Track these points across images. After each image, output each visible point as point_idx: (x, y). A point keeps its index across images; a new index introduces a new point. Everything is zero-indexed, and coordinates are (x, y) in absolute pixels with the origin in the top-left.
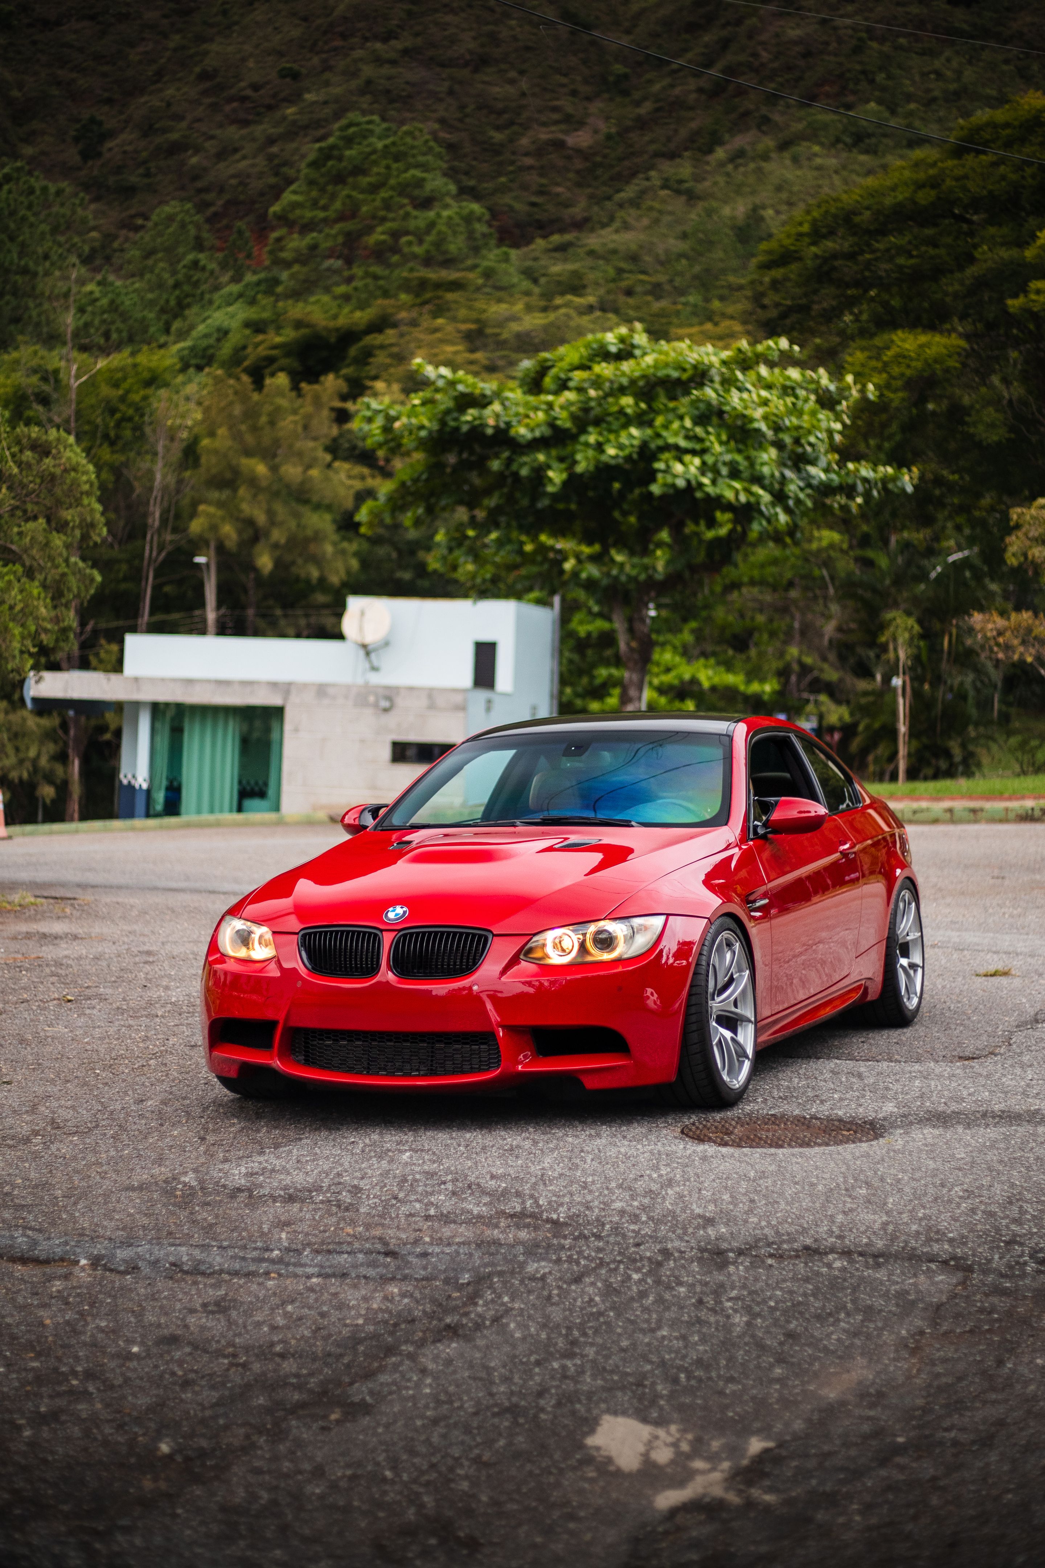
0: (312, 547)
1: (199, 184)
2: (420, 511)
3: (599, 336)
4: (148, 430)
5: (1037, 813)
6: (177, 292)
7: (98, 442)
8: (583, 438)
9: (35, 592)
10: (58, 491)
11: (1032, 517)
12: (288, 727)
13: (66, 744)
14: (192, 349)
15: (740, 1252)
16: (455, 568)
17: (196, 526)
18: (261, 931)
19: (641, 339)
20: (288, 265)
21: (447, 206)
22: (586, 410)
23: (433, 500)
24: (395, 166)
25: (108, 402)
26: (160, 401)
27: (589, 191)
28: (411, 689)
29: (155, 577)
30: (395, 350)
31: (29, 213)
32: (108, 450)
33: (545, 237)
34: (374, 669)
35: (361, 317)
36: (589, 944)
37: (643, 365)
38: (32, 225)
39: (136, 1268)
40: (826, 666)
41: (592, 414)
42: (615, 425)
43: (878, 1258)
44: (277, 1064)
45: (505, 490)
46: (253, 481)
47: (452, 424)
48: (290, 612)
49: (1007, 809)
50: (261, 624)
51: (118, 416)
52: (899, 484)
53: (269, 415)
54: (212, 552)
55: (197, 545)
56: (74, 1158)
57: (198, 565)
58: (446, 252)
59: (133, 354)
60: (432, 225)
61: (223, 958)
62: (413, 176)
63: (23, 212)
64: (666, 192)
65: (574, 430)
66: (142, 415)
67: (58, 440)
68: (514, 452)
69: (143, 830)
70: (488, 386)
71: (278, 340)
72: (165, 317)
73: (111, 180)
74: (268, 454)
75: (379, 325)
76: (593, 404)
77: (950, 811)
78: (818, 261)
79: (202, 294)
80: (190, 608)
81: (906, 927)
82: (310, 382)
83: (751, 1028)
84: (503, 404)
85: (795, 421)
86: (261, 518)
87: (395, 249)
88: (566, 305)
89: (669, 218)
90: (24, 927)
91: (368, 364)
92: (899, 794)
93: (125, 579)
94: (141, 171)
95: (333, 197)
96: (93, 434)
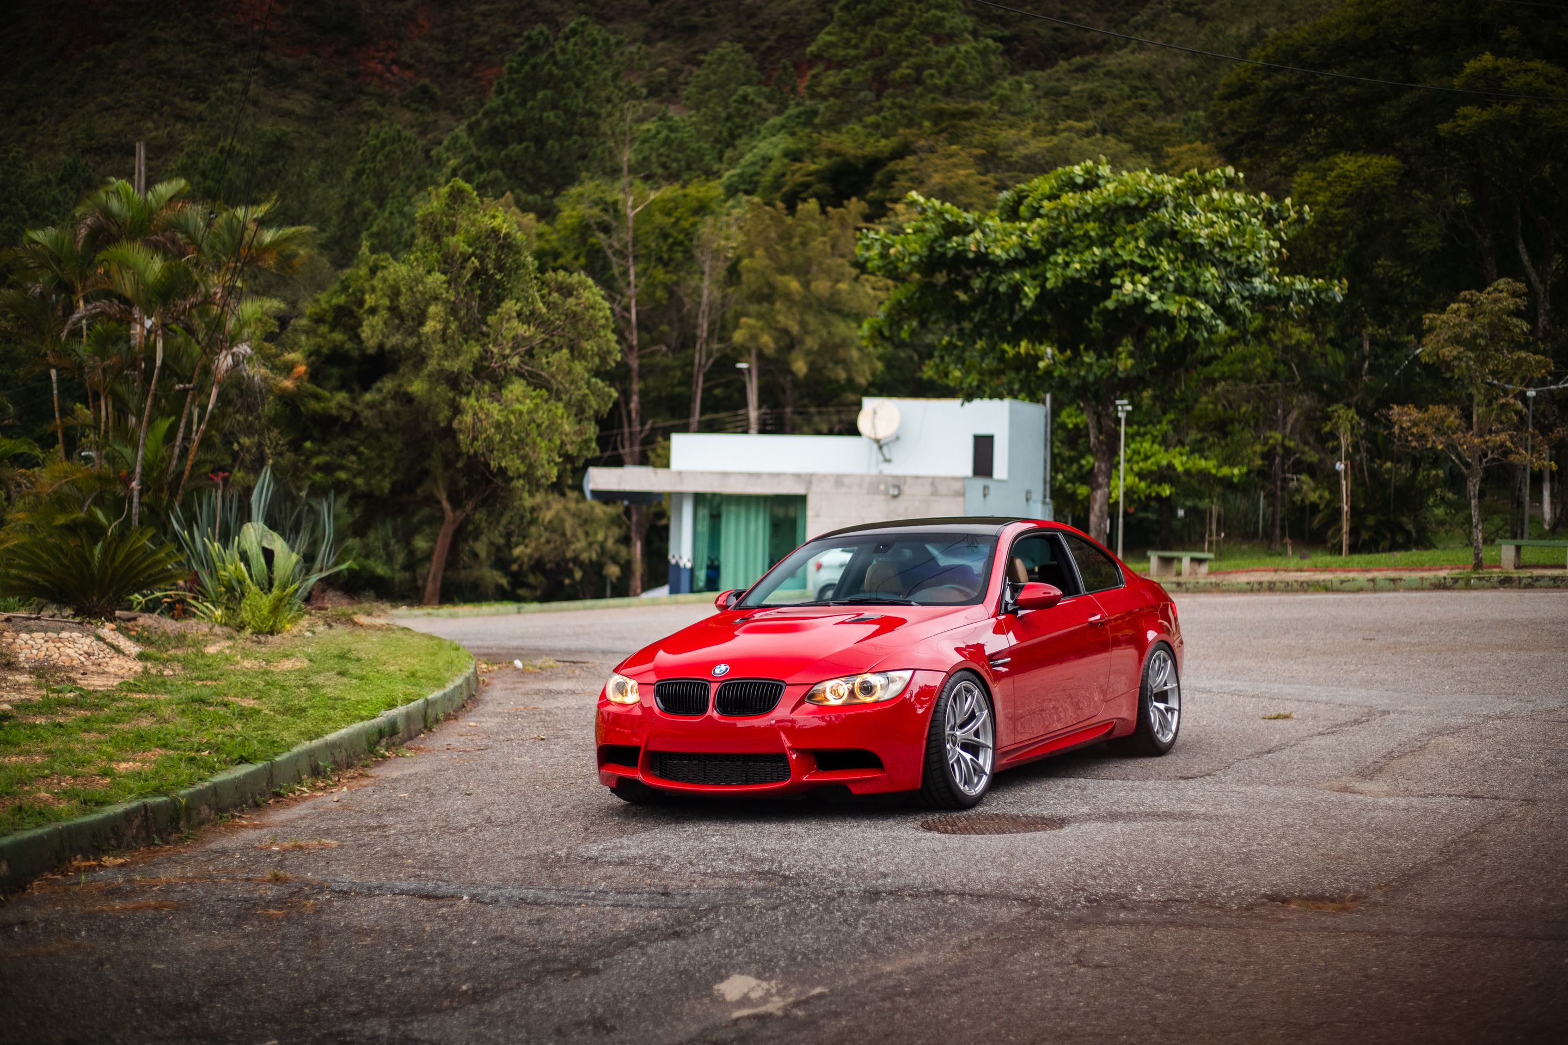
0: (842, 353)
1: (754, 22)
2: (915, 324)
3: (1068, 169)
4: (697, 253)
5: (1449, 582)
6: (729, 124)
7: (653, 264)
8: (1052, 259)
9: (560, 412)
10: (580, 326)
11: (1443, 322)
12: (810, 512)
13: (629, 528)
14: (740, 176)
15: (891, 893)
16: (946, 375)
17: (738, 336)
18: (632, 683)
19: (1105, 170)
20: (824, 98)
21: (965, 41)
22: (1055, 235)
23: (925, 316)
24: (917, 7)
25: (662, 229)
26: (706, 228)
27: (1107, 15)
28: (917, 478)
29: (705, 381)
30: (916, 174)
31: (592, 63)
32: (662, 271)
33: (1067, 59)
34: (887, 461)
35: (886, 145)
36: (857, 691)
37: (1105, 193)
38: (595, 73)
39: (497, 901)
40: (1307, 449)
41: (1060, 238)
42: (1081, 246)
43: (980, 897)
44: (640, 777)
45: (987, 306)
46: (788, 296)
47: (939, 249)
48: (824, 409)
49: (1422, 579)
50: (798, 419)
51: (670, 240)
52: (1330, 294)
53: (801, 236)
54: (753, 358)
55: (740, 352)
56: (492, 841)
57: (740, 370)
58: (965, 83)
59: (684, 186)
60: (951, 59)
61: (609, 703)
62: (934, 16)
63: (586, 62)
64: (1177, 14)
65: (1044, 252)
66: (691, 240)
67: (580, 283)
68: (993, 272)
69: (686, 603)
70: (970, 217)
71: (813, 167)
72: (719, 146)
73: (677, 21)
74: (803, 271)
75: (901, 153)
76: (1061, 229)
77: (1373, 580)
78: (1270, 94)
79: (751, 125)
80: (738, 408)
81: (1160, 679)
82: (835, 206)
83: (990, 752)
84: (983, 232)
85: (1237, 241)
86: (795, 328)
87: (919, 81)
88: (1070, 129)
89: (1179, 39)
90: (538, 685)
91: (892, 187)
92: (1335, 566)
93: (680, 384)
94: (703, 11)
95: (863, 36)
96: (648, 257)
